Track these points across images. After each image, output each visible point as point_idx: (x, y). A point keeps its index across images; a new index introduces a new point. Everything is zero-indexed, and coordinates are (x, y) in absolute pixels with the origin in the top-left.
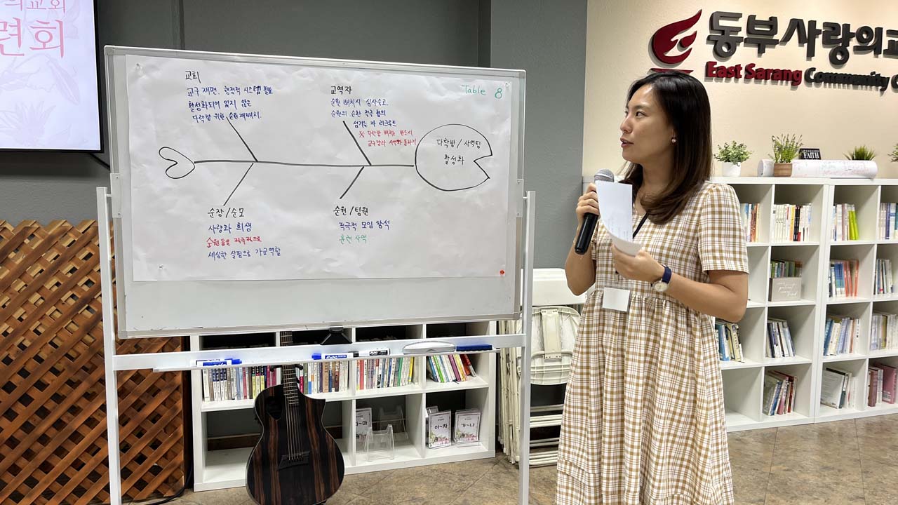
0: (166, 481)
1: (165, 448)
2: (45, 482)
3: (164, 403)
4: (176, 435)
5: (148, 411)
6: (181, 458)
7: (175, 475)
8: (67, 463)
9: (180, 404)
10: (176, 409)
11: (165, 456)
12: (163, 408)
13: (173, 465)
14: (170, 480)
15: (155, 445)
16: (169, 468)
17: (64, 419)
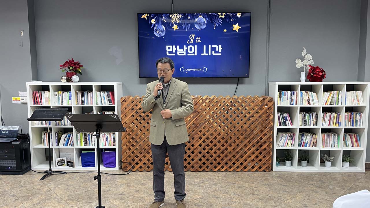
0: (266, 168)
1: (267, 158)
2: (238, 164)
3: (267, 146)
4: (270, 155)
5: (263, 148)
6: (271, 162)
7: (269, 166)
8: (243, 159)
9: (271, 146)
10: (270, 148)
11: (267, 160)
12: (267, 147)
13: (269, 163)
14: (267, 167)
15: (264, 157)
16: (268, 164)
17: (243, 148)
